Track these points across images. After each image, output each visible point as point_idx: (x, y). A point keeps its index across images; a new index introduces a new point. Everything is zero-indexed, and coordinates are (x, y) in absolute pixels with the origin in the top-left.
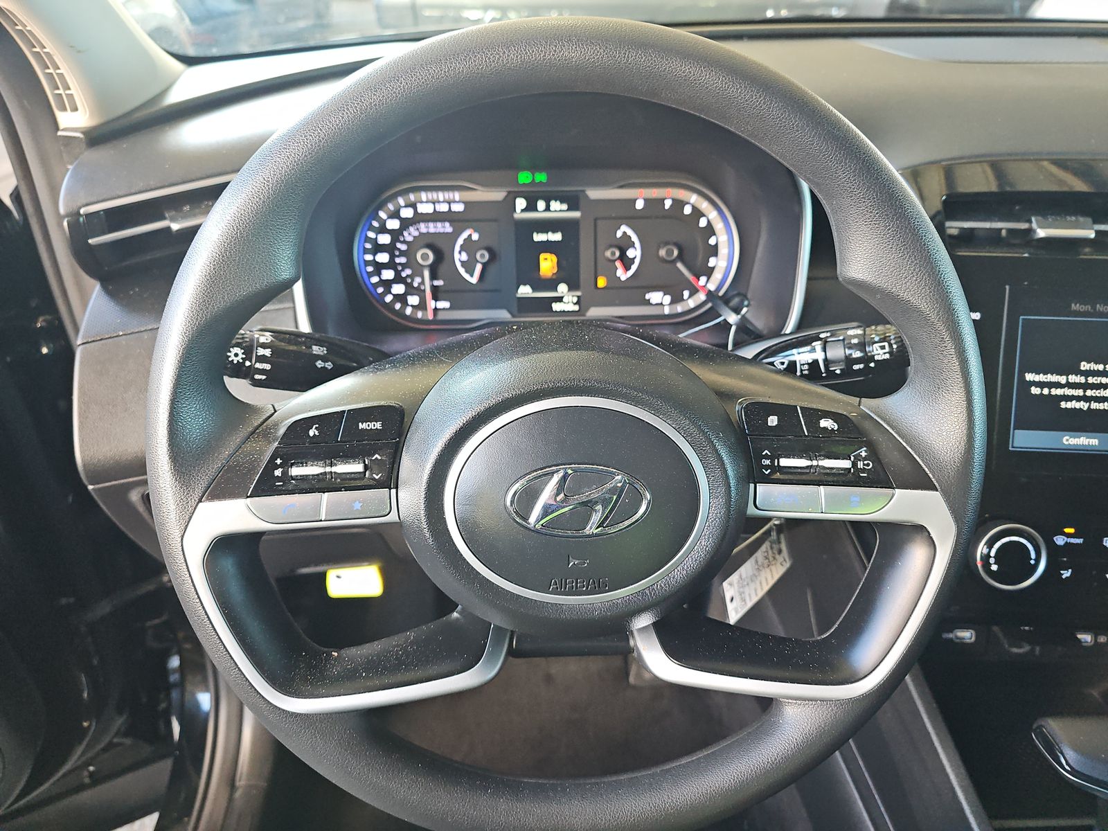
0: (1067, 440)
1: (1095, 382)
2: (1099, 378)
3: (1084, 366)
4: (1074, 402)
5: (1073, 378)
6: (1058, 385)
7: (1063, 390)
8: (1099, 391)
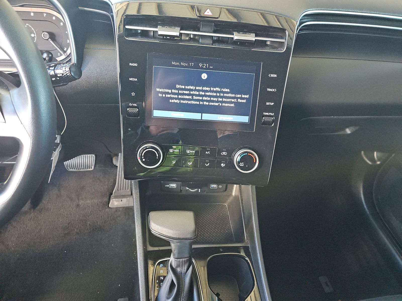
0: (173, 114)
1: (182, 93)
2: (183, 91)
3: (178, 86)
4: (174, 100)
5: (174, 91)
6: (168, 93)
7: (170, 95)
8: (183, 96)
